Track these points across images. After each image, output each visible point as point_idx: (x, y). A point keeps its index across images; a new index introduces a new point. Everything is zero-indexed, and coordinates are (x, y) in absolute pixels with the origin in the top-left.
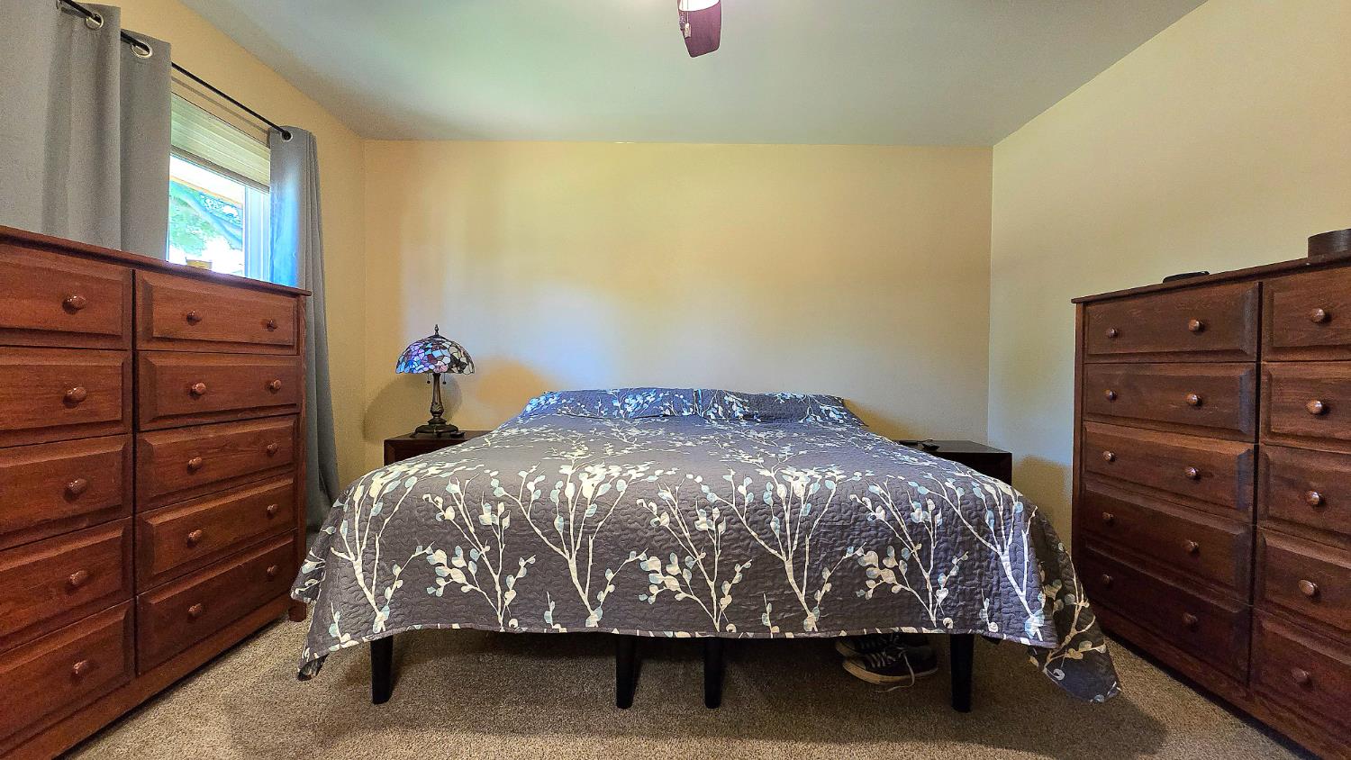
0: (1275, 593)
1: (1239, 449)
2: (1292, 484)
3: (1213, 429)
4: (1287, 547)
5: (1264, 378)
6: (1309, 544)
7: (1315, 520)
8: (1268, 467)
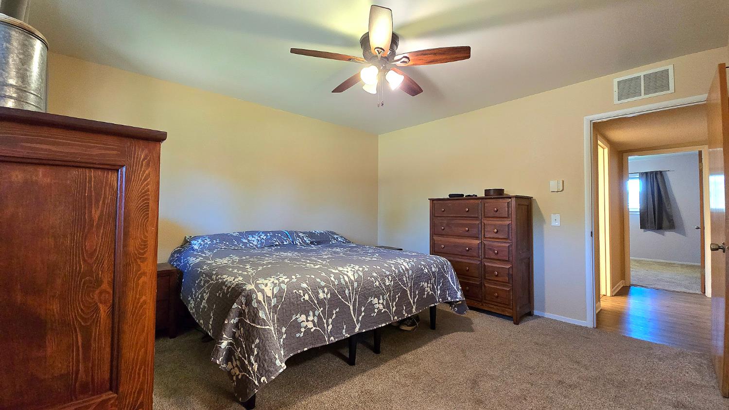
0: (488, 276)
1: (478, 242)
2: (490, 249)
3: (471, 237)
4: (489, 264)
5: (483, 224)
6: (494, 263)
7: (495, 257)
8: (485, 246)
